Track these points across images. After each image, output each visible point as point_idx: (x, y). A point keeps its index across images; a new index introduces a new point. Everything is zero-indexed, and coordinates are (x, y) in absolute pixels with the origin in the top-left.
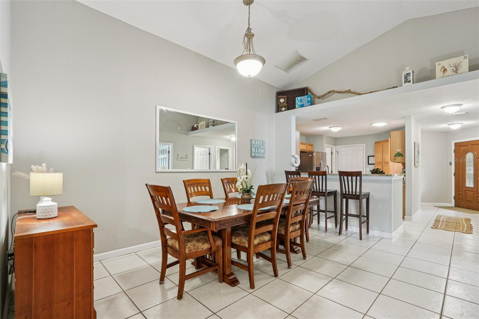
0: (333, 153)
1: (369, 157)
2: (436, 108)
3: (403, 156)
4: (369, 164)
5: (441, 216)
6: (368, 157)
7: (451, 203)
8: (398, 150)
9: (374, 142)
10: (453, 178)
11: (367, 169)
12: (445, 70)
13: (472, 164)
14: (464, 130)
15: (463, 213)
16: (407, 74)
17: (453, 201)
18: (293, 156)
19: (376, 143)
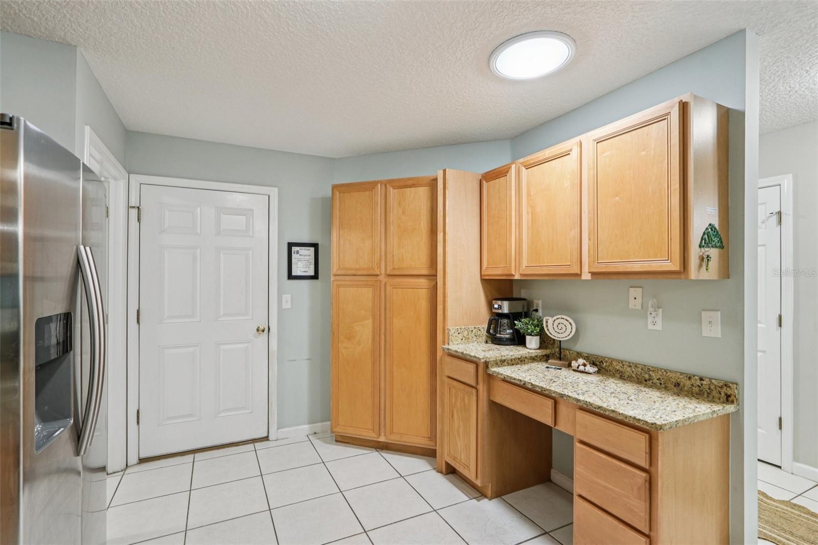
1: (294, 249)
4: (290, 277)
6: (290, 245)
11: (284, 297)
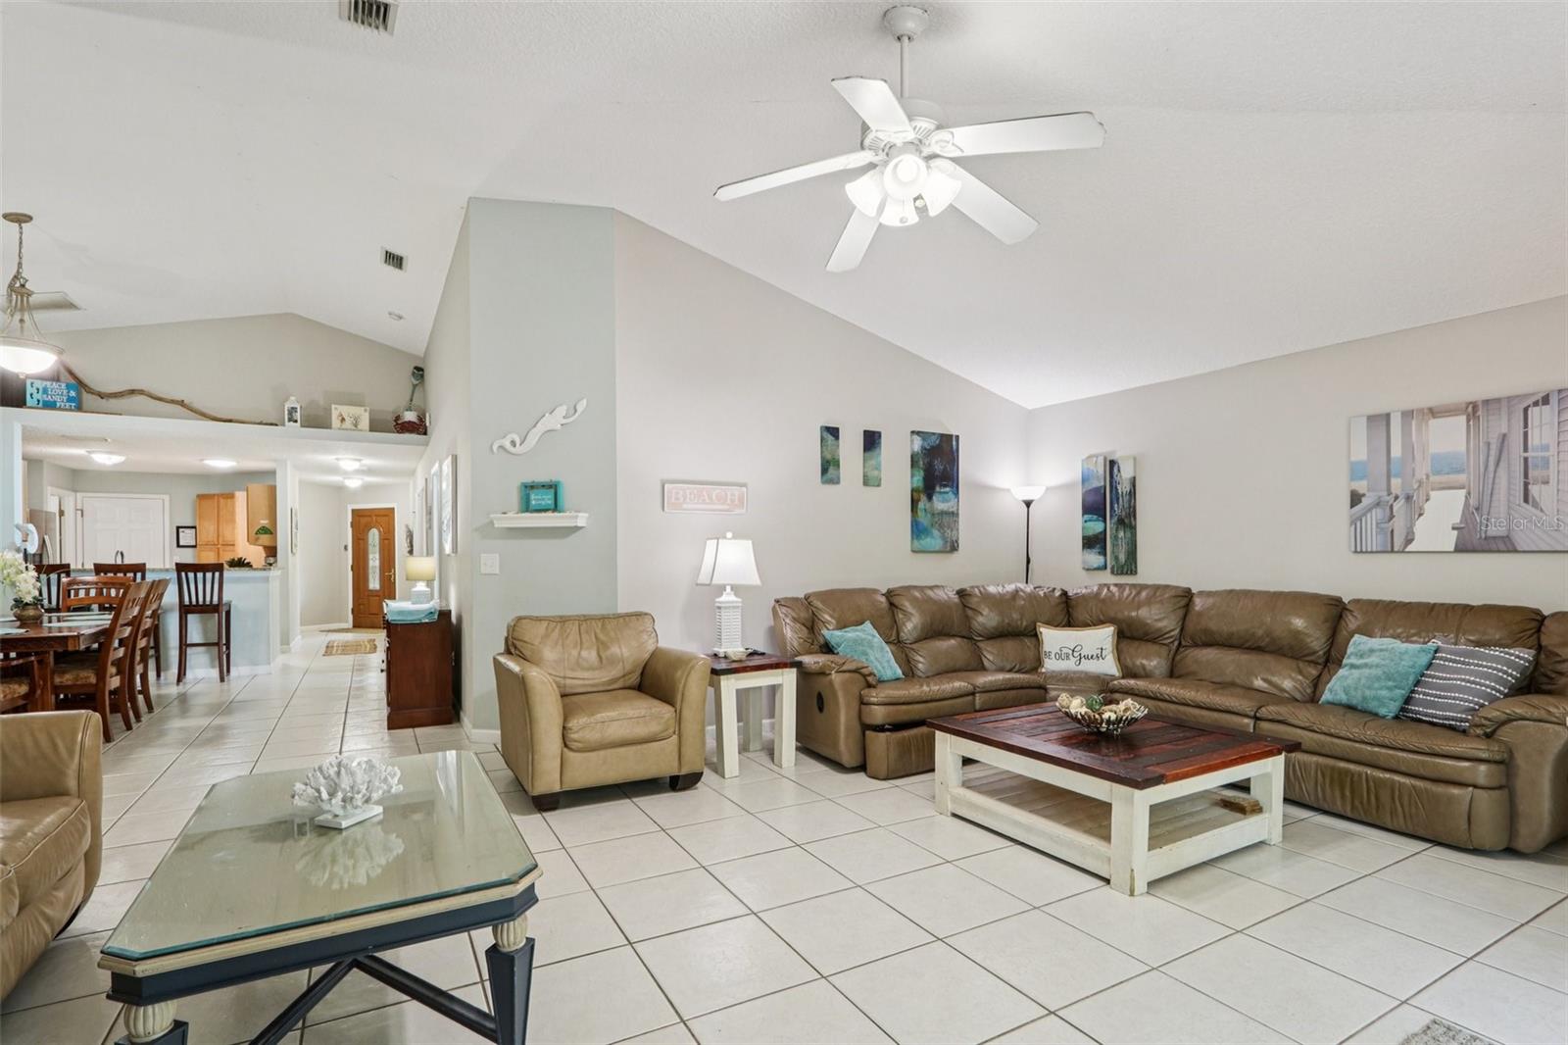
0: (66, 513)
1: (181, 530)
2: (329, 458)
3: (271, 533)
4: (178, 546)
5: (334, 642)
6: (178, 528)
7: (347, 622)
8: (262, 522)
9: (194, 496)
10: (350, 574)
11: (175, 558)
12: (343, 420)
13: (377, 548)
14: (367, 488)
15: (365, 635)
16: (293, 408)
17: (351, 617)
18: (18, 527)
19: (201, 497)
